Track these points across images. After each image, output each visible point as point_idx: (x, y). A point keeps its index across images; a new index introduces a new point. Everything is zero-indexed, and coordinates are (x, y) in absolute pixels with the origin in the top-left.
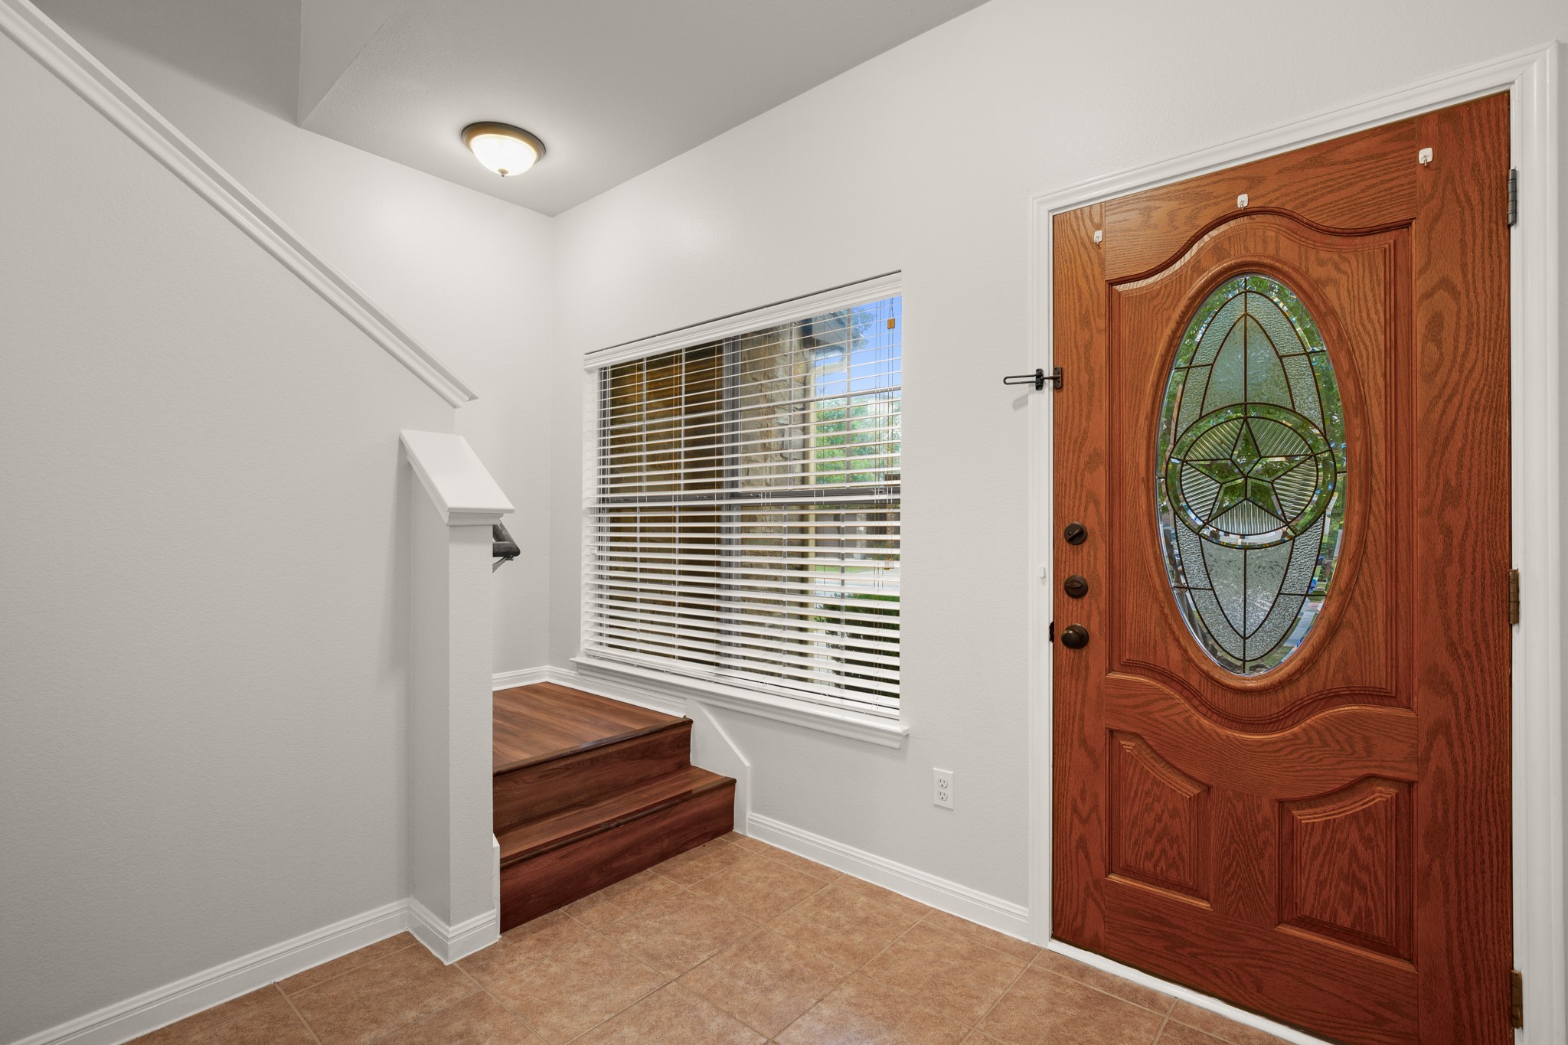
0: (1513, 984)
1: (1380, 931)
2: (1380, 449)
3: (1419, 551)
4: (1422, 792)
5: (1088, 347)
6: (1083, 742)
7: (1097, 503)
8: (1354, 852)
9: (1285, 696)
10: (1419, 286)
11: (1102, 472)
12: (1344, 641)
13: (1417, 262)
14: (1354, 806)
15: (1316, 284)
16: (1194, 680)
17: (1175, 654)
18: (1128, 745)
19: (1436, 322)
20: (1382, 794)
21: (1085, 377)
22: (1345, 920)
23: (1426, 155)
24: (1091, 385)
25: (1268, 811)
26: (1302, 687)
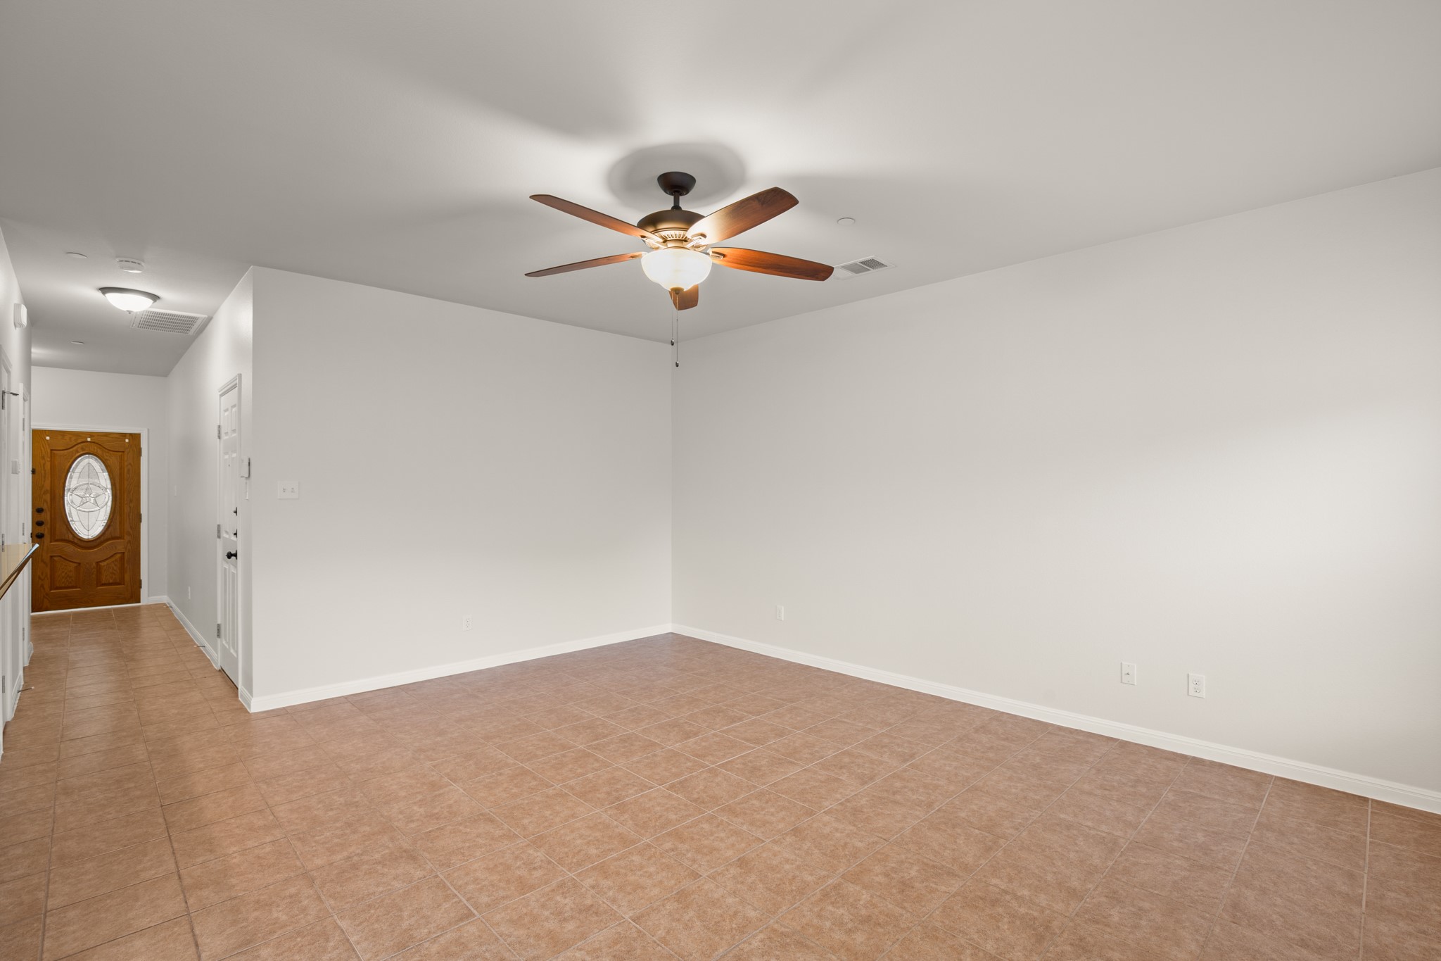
0: (140, 581)
1: (118, 581)
2: (118, 492)
3: (126, 511)
4: (126, 554)
5: (44, 465)
6: (42, 561)
7: (47, 503)
8: (113, 568)
9: (99, 541)
10: (126, 464)
11: (48, 495)
12: (111, 529)
13: (126, 459)
14: (113, 559)
15: (106, 460)
16: (76, 541)
17: (71, 536)
18: (56, 559)
19: (129, 470)
20: (119, 555)
21: (43, 472)
22: (111, 581)
23: (127, 441)
24: (45, 473)
25: (94, 564)
26: (102, 539)
